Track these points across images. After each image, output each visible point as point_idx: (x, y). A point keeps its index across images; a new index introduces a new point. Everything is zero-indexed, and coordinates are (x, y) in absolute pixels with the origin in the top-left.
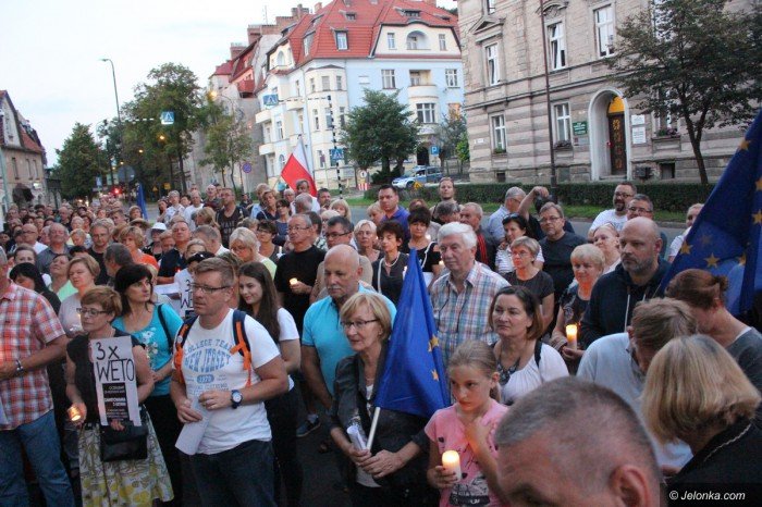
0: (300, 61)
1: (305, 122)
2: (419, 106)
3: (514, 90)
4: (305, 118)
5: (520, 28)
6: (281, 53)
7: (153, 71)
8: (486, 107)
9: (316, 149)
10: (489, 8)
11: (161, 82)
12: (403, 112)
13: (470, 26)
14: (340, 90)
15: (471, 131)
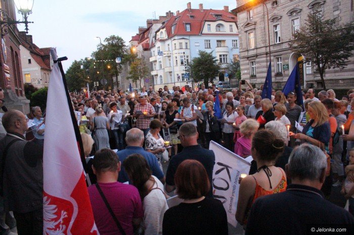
0: (170, 36)
1: (171, 62)
2: (220, 56)
3: (260, 51)
4: (171, 60)
5: (263, 26)
6: (162, 32)
7: (106, 39)
8: (248, 58)
9: (176, 73)
10: (250, 18)
11: (109, 43)
12: (214, 60)
13: (242, 24)
14: (187, 48)
15: (242, 67)
